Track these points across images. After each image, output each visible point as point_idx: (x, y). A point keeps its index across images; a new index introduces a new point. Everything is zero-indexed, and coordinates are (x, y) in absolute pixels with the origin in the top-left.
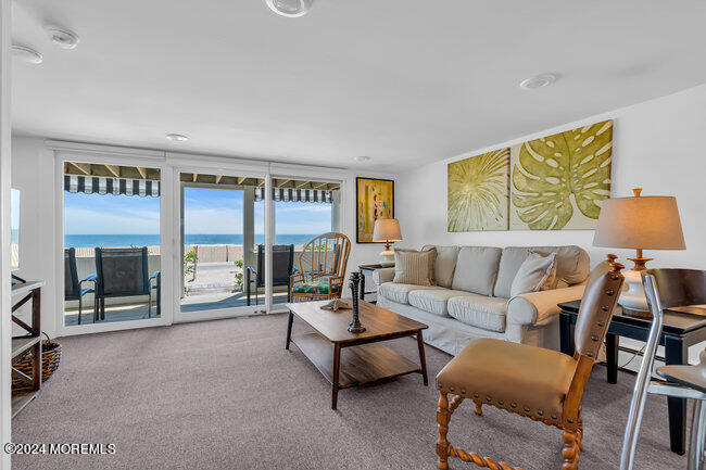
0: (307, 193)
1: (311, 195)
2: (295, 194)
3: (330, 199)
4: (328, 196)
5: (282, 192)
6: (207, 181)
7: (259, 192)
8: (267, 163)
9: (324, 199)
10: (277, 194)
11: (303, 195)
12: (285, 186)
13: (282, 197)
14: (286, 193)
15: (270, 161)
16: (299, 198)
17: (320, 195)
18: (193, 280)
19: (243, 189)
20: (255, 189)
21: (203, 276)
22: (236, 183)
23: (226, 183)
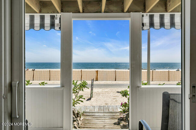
7: (146, 20)
18: (89, 99)
19: (130, 17)
20: (143, 16)
21: (98, 94)
22: (123, 11)
23: (112, 12)
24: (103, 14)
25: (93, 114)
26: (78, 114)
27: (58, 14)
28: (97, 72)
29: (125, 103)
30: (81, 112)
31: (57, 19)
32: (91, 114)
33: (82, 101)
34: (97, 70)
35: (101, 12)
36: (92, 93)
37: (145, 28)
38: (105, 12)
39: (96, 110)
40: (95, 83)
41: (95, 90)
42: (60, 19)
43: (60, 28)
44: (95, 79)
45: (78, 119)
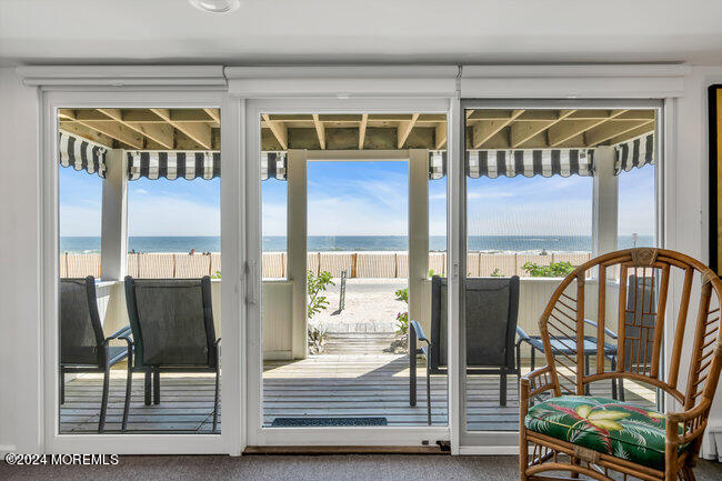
0: (537, 156)
1: (547, 161)
2: (510, 161)
3: (591, 168)
4: (583, 161)
5: (483, 157)
6: (342, 135)
7: (437, 162)
8: (454, 69)
9: (574, 168)
10: (474, 162)
11: (528, 161)
12: (488, 145)
13: (483, 169)
14: (492, 161)
15: (460, 63)
16: (520, 169)
17: (565, 160)
18: (338, 312)
19: (408, 156)
20: (431, 154)
21: (355, 303)
22: (396, 147)
23: (377, 148)
24: (361, 152)
25: (346, 336)
26: (316, 334)
27: (282, 152)
28: (355, 257)
29: (406, 314)
30: (322, 330)
31: (279, 159)
32: (340, 336)
33: (324, 308)
34: (354, 253)
35: (357, 148)
36: (342, 300)
37: (435, 176)
38: (365, 148)
39: (352, 329)
40: (349, 281)
41: (348, 296)
42: (286, 159)
43: (285, 176)
44: (349, 273)
45: (317, 342)
